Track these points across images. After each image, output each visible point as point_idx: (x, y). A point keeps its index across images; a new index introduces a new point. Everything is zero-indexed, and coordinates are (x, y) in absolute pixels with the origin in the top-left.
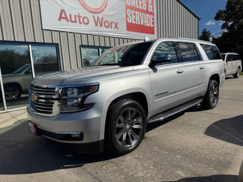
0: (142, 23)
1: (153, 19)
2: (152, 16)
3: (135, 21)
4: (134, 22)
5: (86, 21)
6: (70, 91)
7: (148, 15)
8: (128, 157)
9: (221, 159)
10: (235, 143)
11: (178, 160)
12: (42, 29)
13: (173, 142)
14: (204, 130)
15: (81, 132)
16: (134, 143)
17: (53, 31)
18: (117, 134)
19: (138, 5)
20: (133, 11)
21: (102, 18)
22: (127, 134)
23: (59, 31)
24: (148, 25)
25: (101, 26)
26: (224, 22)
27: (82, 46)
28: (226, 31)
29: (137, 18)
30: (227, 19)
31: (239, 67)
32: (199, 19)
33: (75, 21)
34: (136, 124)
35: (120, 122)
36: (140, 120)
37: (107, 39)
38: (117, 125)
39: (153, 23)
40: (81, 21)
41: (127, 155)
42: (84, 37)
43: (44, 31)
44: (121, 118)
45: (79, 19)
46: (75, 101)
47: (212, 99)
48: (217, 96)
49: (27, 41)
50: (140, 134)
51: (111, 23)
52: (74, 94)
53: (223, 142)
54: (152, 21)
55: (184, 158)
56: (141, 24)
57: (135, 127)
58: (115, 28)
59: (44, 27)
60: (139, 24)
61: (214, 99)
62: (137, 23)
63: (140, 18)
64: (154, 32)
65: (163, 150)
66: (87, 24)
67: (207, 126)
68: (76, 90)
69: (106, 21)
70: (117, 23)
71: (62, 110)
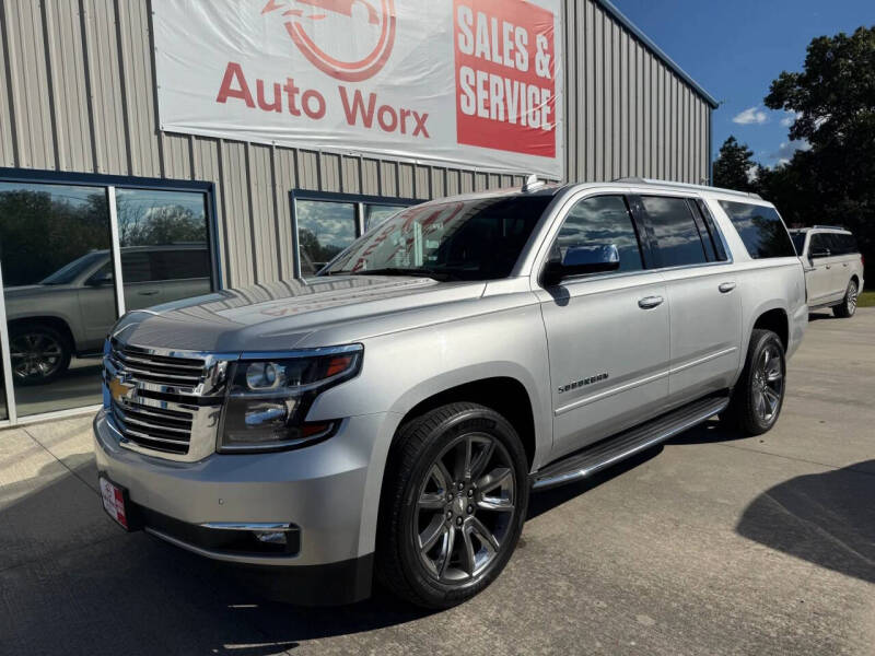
0: (513, 119)
1: (551, 104)
2: (546, 93)
3: (488, 108)
4: (483, 113)
5: (314, 105)
6: (256, 371)
7: (533, 89)
8: (459, 619)
9: (800, 631)
10: (849, 572)
11: (644, 634)
12: (158, 132)
13: (622, 561)
14: (736, 518)
15: (292, 525)
16: (481, 564)
17: (198, 137)
18: (420, 532)
19: (501, 53)
20: (482, 76)
21: (373, 97)
22: (458, 534)
23: (217, 140)
24: (534, 125)
25: (368, 123)
26: (800, 115)
27: (298, 194)
28: (805, 145)
29: (496, 100)
30: (809, 107)
31: (855, 279)
32: (712, 106)
33: (277, 107)
34: (490, 495)
35: (432, 488)
36: (506, 480)
37: (388, 170)
38: (425, 500)
39: (551, 118)
40: (298, 105)
41: (457, 610)
42: (307, 162)
43: (165, 139)
44: (438, 472)
45: (291, 97)
46: (274, 410)
47: (760, 400)
48: (777, 387)
49: (101, 171)
50: (503, 530)
51: (404, 114)
52: (269, 382)
53: (804, 568)
54: (547, 110)
55: (664, 626)
56: (507, 121)
57: (489, 503)
58: (416, 133)
59: (165, 126)
60: (502, 118)
61: (768, 400)
62: (494, 117)
63: (505, 100)
64: (554, 147)
65: (590, 593)
66: (318, 115)
67: (744, 503)
68: (277, 371)
69: (384, 109)
70: (425, 116)
71: (226, 441)
